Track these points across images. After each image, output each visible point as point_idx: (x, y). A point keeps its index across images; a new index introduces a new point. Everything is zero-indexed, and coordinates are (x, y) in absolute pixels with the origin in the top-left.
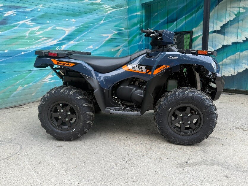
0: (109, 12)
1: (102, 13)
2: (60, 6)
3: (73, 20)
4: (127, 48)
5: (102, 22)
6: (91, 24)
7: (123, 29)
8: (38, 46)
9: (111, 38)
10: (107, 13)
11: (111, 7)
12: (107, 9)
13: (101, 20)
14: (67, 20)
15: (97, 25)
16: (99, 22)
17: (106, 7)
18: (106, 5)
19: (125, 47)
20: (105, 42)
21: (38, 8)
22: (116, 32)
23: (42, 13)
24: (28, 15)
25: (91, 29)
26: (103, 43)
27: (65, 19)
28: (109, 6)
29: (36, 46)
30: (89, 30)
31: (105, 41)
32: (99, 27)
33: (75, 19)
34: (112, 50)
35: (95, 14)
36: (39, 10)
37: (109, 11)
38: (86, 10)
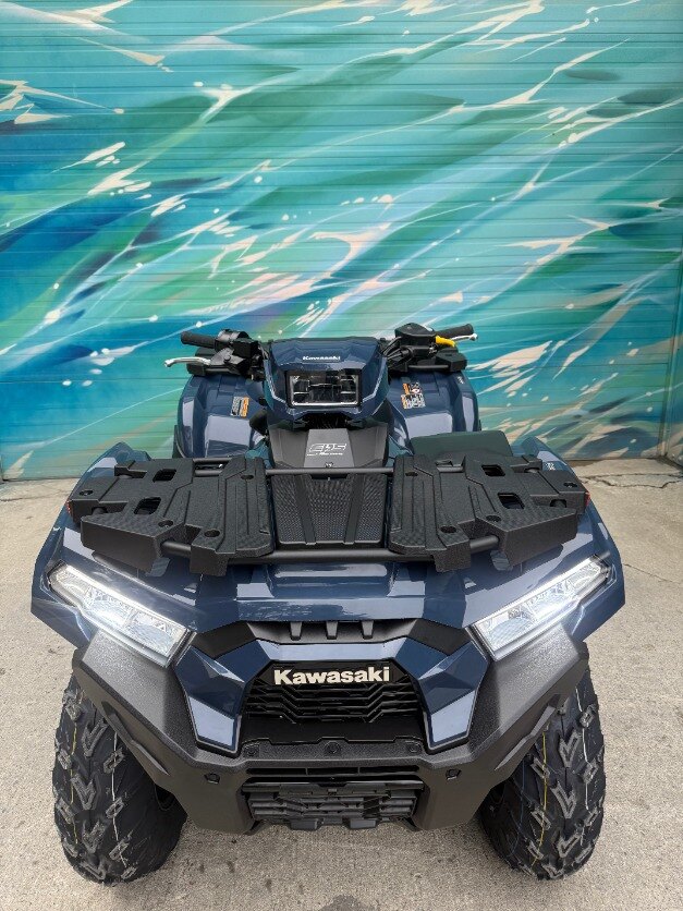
0: (574, 138)
1: (530, 149)
2: (338, 151)
3: (387, 198)
4: (671, 294)
5: (529, 187)
6: (470, 202)
7: (654, 204)
8: (248, 302)
9: (572, 255)
10: (562, 145)
11: (590, 113)
12: (568, 127)
13: (523, 182)
14: (360, 200)
15: (498, 206)
16: (510, 190)
17: (563, 115)
18: (562, 109)
19: (657, 287)
20: (534, 274)
21: (255, 175)
22: (603, 226)
23: (268, 190)
24: (220, 202)
25: (466, 225)
26: (521, 278)
27: (351, 200)
28: (581, 110)
29: (241, 302)
30: (455, 228)
31: (530, 270)
32: (508, 210)
33: (393, 195)
34: (571, 306)
35: (495, 159)
36: (258, 180)
37: (578, 132)
38: (450, 150)
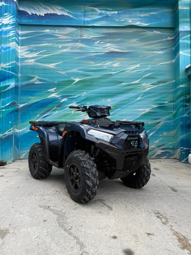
0: (148, 89)
1: (139, 91)
2: (99, 91)
3: (109, 100)
4: (172, 121)
5: (139, 98)
6: (126, 101)
7: (166, 102)
8: (79, 120)
9: (149, 112)
10: (146, 90)
11: (151, 84)
12: (146, 87)
13: (137, 97)
14: (104, 100)
15: (133, 102)
16: (134, 99)
17: (145, 85)
18: (145, 84)
19: (169, 119)
20: (141, 116)
21: (82, 95)
22: (156, 106)
23: (85, 98)
24: (75, 100)
25: (126, 105)
26: (138, 117)
27: (102, 100)
28: (149, 84)
29: (78, 120)
30: (123, 106)
31: (140, 115)
33: (111, 99)
34: (150, 123)
35: (132, 93)
36: (83, 96)
37: (149, 88)
38: (123, 91)
